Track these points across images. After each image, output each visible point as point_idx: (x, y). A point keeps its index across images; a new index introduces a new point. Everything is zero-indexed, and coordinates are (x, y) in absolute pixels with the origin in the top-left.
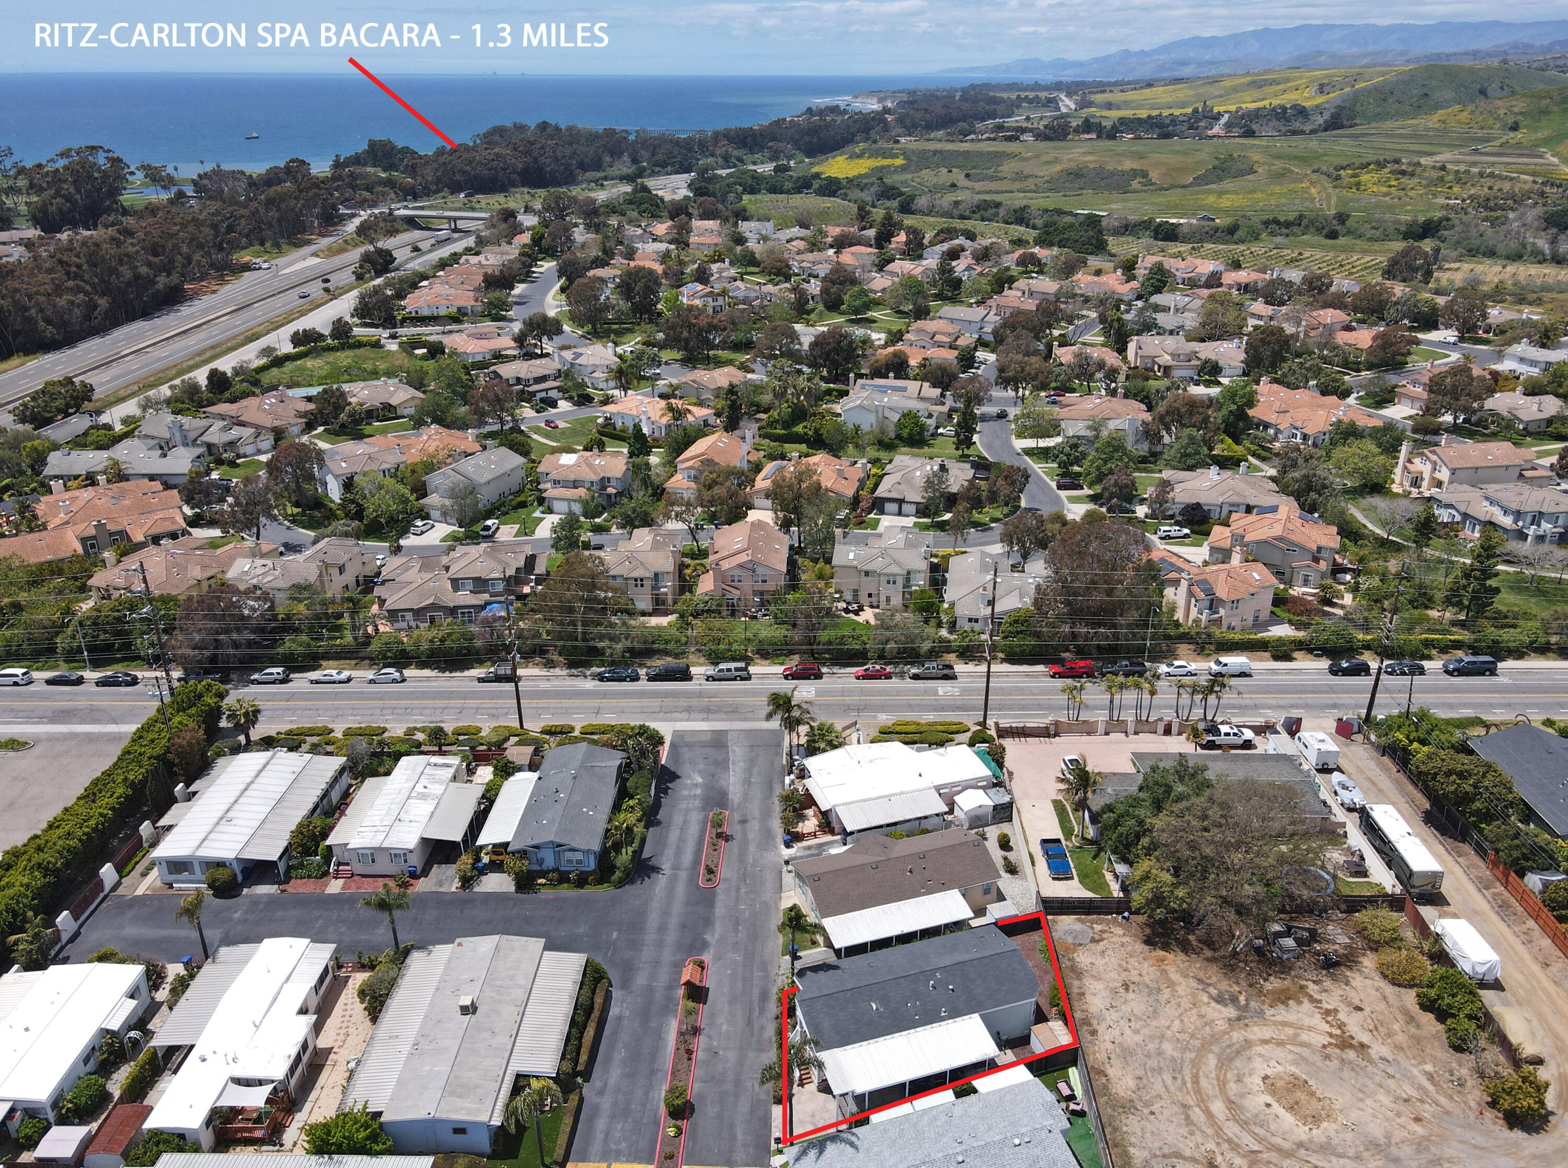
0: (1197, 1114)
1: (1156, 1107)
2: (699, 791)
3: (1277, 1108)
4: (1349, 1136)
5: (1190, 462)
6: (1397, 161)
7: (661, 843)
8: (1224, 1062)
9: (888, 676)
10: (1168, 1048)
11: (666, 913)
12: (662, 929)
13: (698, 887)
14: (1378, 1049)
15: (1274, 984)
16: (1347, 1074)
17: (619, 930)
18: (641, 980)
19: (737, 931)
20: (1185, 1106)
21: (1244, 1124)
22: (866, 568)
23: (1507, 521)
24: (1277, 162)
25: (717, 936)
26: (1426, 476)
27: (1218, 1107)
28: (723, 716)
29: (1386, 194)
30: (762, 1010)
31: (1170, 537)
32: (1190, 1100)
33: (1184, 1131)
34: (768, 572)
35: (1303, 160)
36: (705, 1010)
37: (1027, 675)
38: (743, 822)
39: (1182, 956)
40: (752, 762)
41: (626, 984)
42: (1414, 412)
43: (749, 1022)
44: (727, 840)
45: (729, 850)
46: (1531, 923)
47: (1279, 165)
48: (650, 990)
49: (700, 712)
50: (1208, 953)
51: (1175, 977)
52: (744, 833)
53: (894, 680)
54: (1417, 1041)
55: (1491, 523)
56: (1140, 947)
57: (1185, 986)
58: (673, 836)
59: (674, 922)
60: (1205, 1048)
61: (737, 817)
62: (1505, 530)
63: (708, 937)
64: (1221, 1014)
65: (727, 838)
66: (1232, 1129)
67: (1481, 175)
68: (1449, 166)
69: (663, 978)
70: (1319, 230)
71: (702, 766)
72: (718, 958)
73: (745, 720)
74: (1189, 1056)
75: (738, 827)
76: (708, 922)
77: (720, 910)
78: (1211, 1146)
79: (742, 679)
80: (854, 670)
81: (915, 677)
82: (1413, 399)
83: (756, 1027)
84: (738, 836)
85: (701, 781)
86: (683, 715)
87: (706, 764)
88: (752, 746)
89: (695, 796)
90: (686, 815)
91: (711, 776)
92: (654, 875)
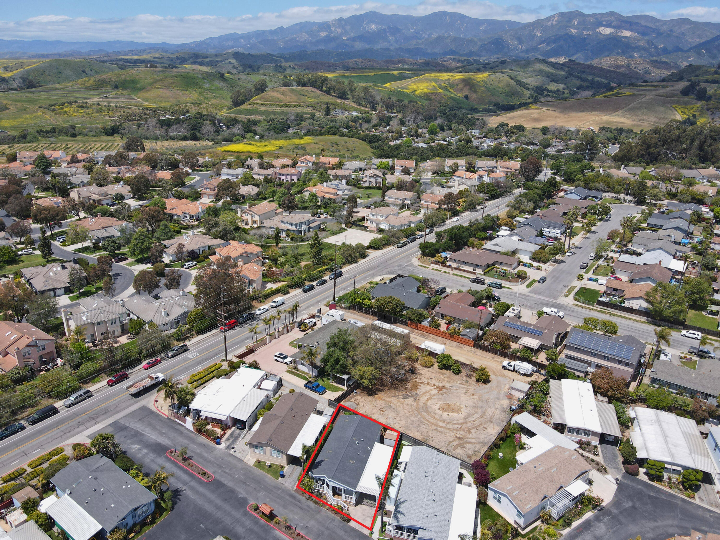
0: (440, 429)
1: (431, 435)
2: (145, 451)
3: (451, 414)
4: (469, 409)
5: (169, 235)
6: (76, 102)
8: (427, 411)
9: (160, 362)
10: (412, 418)
11: (210, 502)
12: (218, 508)
13: (208, 483)
14: (447, 385)
15: (409, 385)
16: (450, 395)
17: (201, 523)
19: (248, 485)
20: (435, 429)
21: (450, 423)
22: (97, 321)
23: (293, 228)
24: (18, 104)
25: (243, 493)
26: (250, 220)
27: (441, 424)
28: (104, 417)
29: (83, 116)
30: (299, 501)
31: (190, 267)
32: (435, 427)
33: (443, 435)
34: (44, 343)
35: (31, 102)
36: (279, 518)
37: (213, 335)
38: (186, 448)
39: (383, 393)
40: (151, 426)
42: (211, 200)
43: (301, 508)
44: (191, 459)
45: (198, 461)
46: (432, 335)
47: (20, 105)
48: (251, 530)
49: (89, 421)
50: (386, 388)
51: (388, 399)
52: (193, 452)
53: (163, 362)
54: (449, 377)
55: (288, 230)
56: (370, 398)
57: (394, 400)
59: (219, 502)
60: (419, 413)
61: (180, 448)
62: (294, 231)
63: (240, 496)
64: (410, 400)
66: (450, 426)
67: (116, 107)
68: (101, 104)
69: (248, 523)
70: (66, 134)
71: (129, 441)
72: (256, 499)
73: (118, 412)
74: (419, 416)
75: (187, 451)
76: (232, 491)
77: (229, 484)
78: (453, 434)
79: (89, 397)
80: (141, 366)
81: (173, 356)
82: (208, 195)
83: (306, 507)
84: (193, 454)
85: (138, 446)
86: (81, 428)
87: (130, 439)
88: (140, 420)
89: (146, 453)
90: (155, 463)
91: (140, 442)
92: (180, 493)
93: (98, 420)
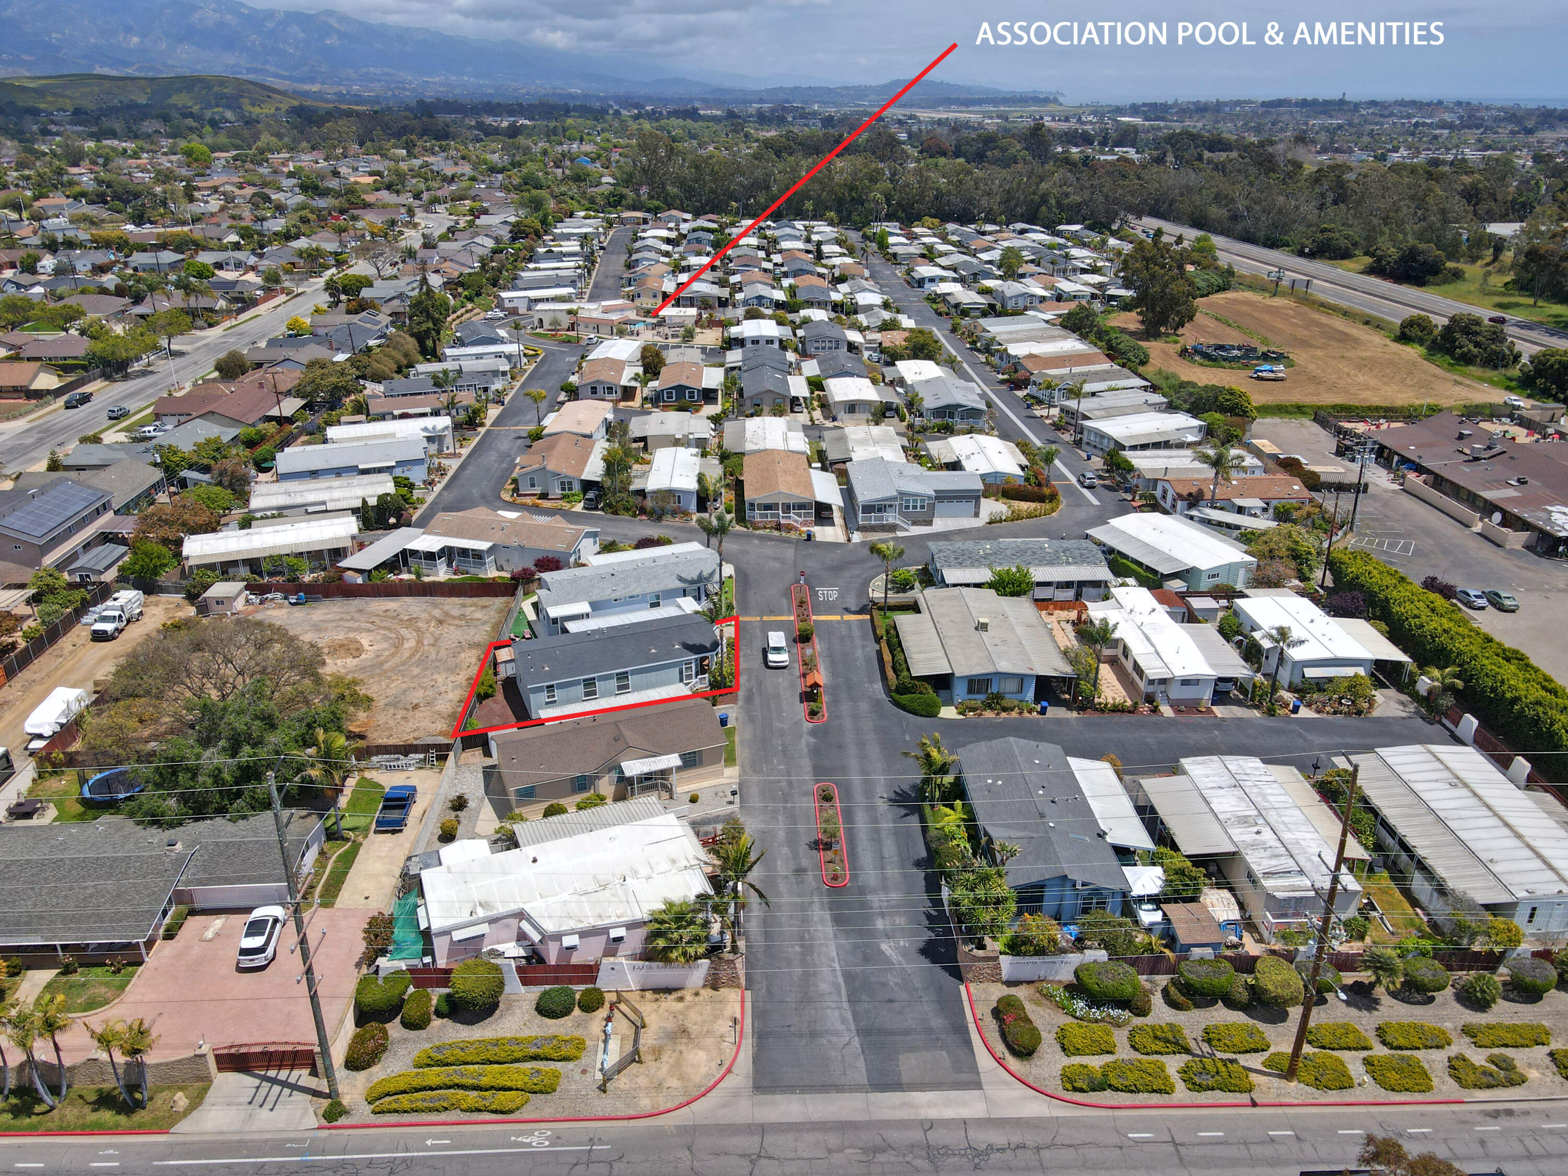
2: (880, 924)
7: (900, 836)
11: (863, 758)
12: (861, 745)
13: (836, 783)
17: (904, 742)
18: (864, 706)
19: (783, 745)
25: (803, 741)
28: (894, 1136)
36: (800, 690)
38: (800, 871)
40: (807, 997)
41: (877, 703)
44: (817, 842)
45: (809, 830)
48: (853, 700)
52: (795, 855)
58: (890, 848)
59: (851, 751)
61: (810, 876)
63: (812, 740)
65: (816, 845)
69: (843, 708)
71: (892, 980)
72: (798, 724)
73: (843, 1127)
75: (805, 863)
76: (815, 752)
77: (806, 763)
84: (803, 849)
85: (884, 947)
86: (982, 1138)
87: (885, 984)
88: (814, 1035)
89: (883, 915)
90: (884, 878)
91: (870, 955)
92: (893, 796)
93: (916, 1135)
